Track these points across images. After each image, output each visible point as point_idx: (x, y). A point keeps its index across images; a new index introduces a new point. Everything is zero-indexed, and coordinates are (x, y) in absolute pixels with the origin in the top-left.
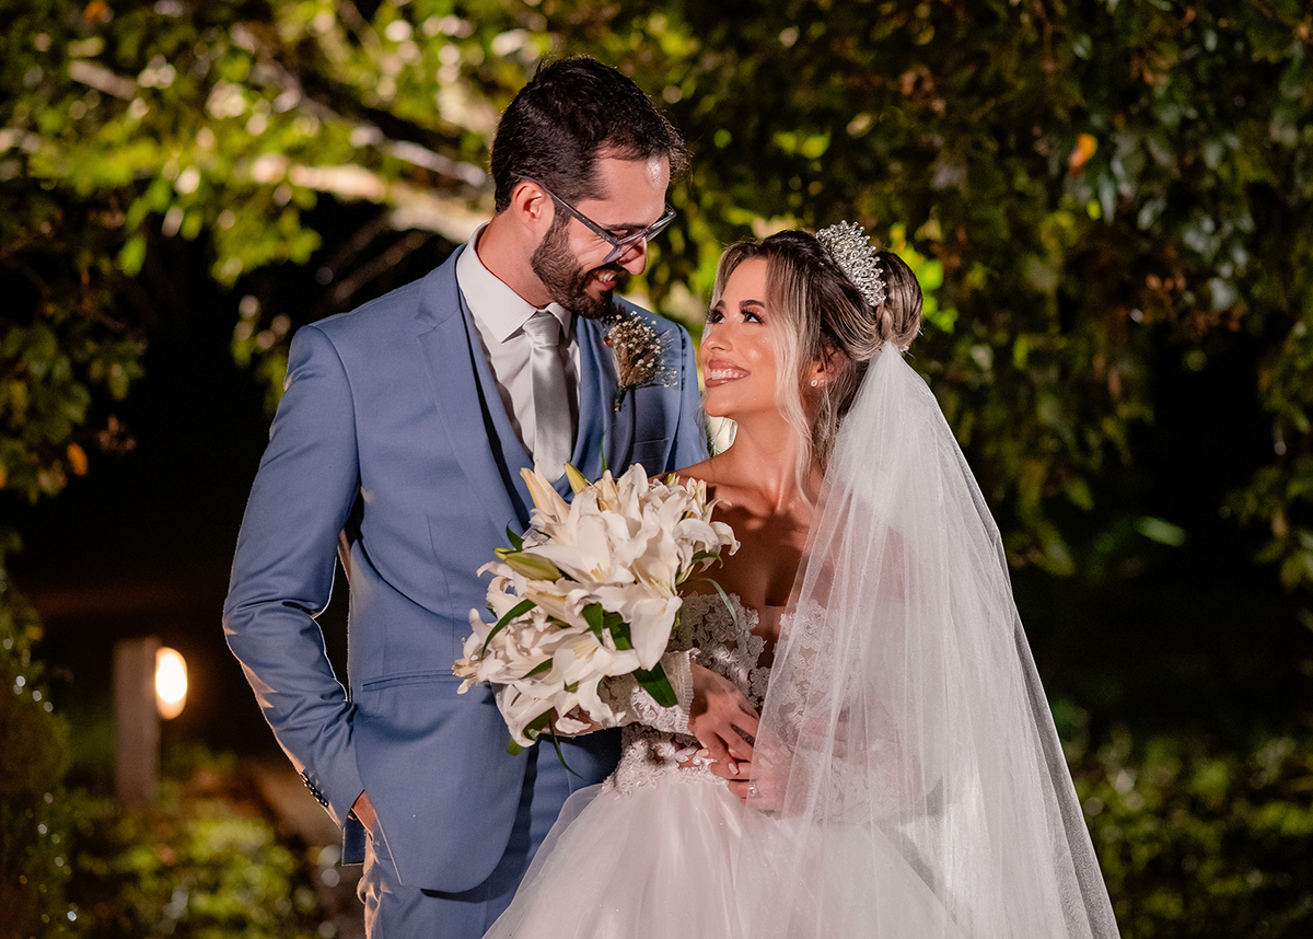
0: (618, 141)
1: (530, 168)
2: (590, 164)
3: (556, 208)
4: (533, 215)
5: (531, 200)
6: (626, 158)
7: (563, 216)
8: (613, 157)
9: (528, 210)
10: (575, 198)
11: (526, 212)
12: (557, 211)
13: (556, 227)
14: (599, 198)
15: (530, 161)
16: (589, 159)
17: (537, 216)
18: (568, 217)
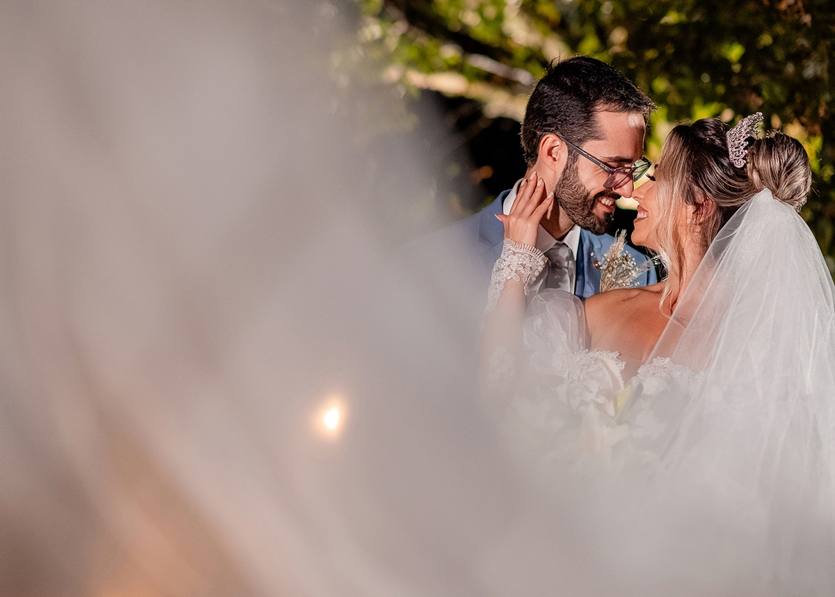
0: (609, 100)
1: (550, 126)
2: (592, 115)
3: (569, 151)
4: (554, 159)
5: (554, 147)
6: (615, 111)
7: (574, 155)
8: (606, 110)
9: (551, 156)
10: (580, 141)
11: (549, 157)
12: (570, 153)
13: (569, 165)
14: (597, 138)
15: (550, 120)
16: (590, 112)
17: (557, 159)
18: (577, 155)
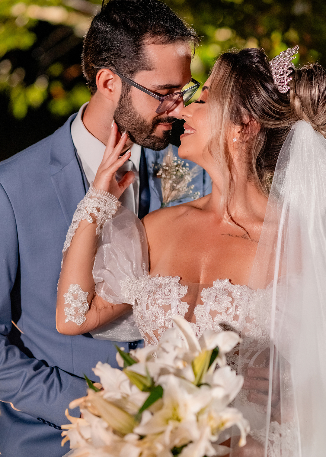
0: (155, 34)
1: (104, 60)
2: (140, 49)
3: (122, 83)
4: (110, 90)
5: (108, 80)
6: (162, 43)
7: (128, 84)
8: (153, 43)
9: (107, 88)
10: (132, 72)
11: (106, 89)
12: (123, 84)
13: (123, 95)
14: (148, 69)
15: (105, 55)
16: (139, 46)
17: (112, 90)
18: (130, 86)
